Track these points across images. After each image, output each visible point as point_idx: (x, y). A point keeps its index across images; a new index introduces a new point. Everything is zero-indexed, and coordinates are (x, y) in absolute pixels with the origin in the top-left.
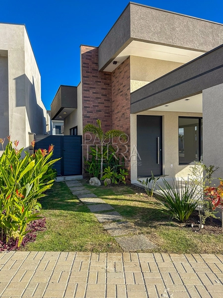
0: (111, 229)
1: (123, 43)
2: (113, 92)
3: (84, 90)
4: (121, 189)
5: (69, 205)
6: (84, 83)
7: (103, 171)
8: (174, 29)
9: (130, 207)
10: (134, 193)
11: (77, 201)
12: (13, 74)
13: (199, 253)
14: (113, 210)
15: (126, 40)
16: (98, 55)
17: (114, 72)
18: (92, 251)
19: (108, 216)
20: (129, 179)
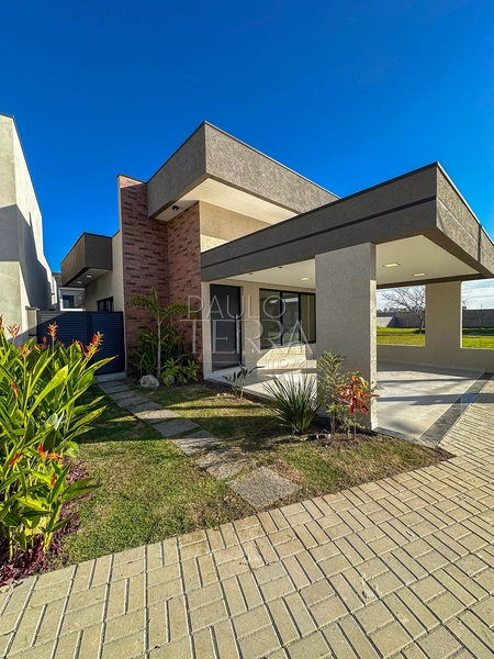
0: (211, 465)
1: (193, 180)
2: (170, 249)
3: (125, 243)
4: (192, 390)
5: (121, 429)
6: (125, 233)
7: (163, 365)
9: (220, 418)
10: (215, 395)
11: (131, 418)
13: (356, 484)
14: (197, 429)
15: (199, 176)
16: (146, 195)
17: (172, 222)
18: (204, 524)
19: (194, 440)
20: (200, 373)
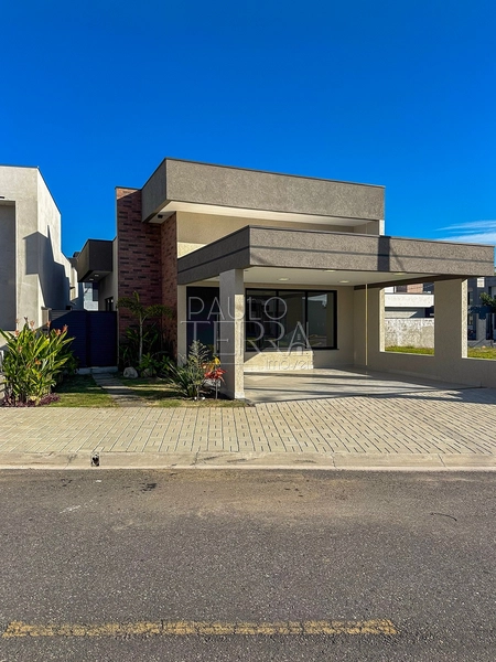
1: (161, 201)
2: (163, 251)
8: (224, 186)
11: (99, 388)
12: (22, 231)
15: (164, 200)
16: (140, 201)
17: (163, 225)
